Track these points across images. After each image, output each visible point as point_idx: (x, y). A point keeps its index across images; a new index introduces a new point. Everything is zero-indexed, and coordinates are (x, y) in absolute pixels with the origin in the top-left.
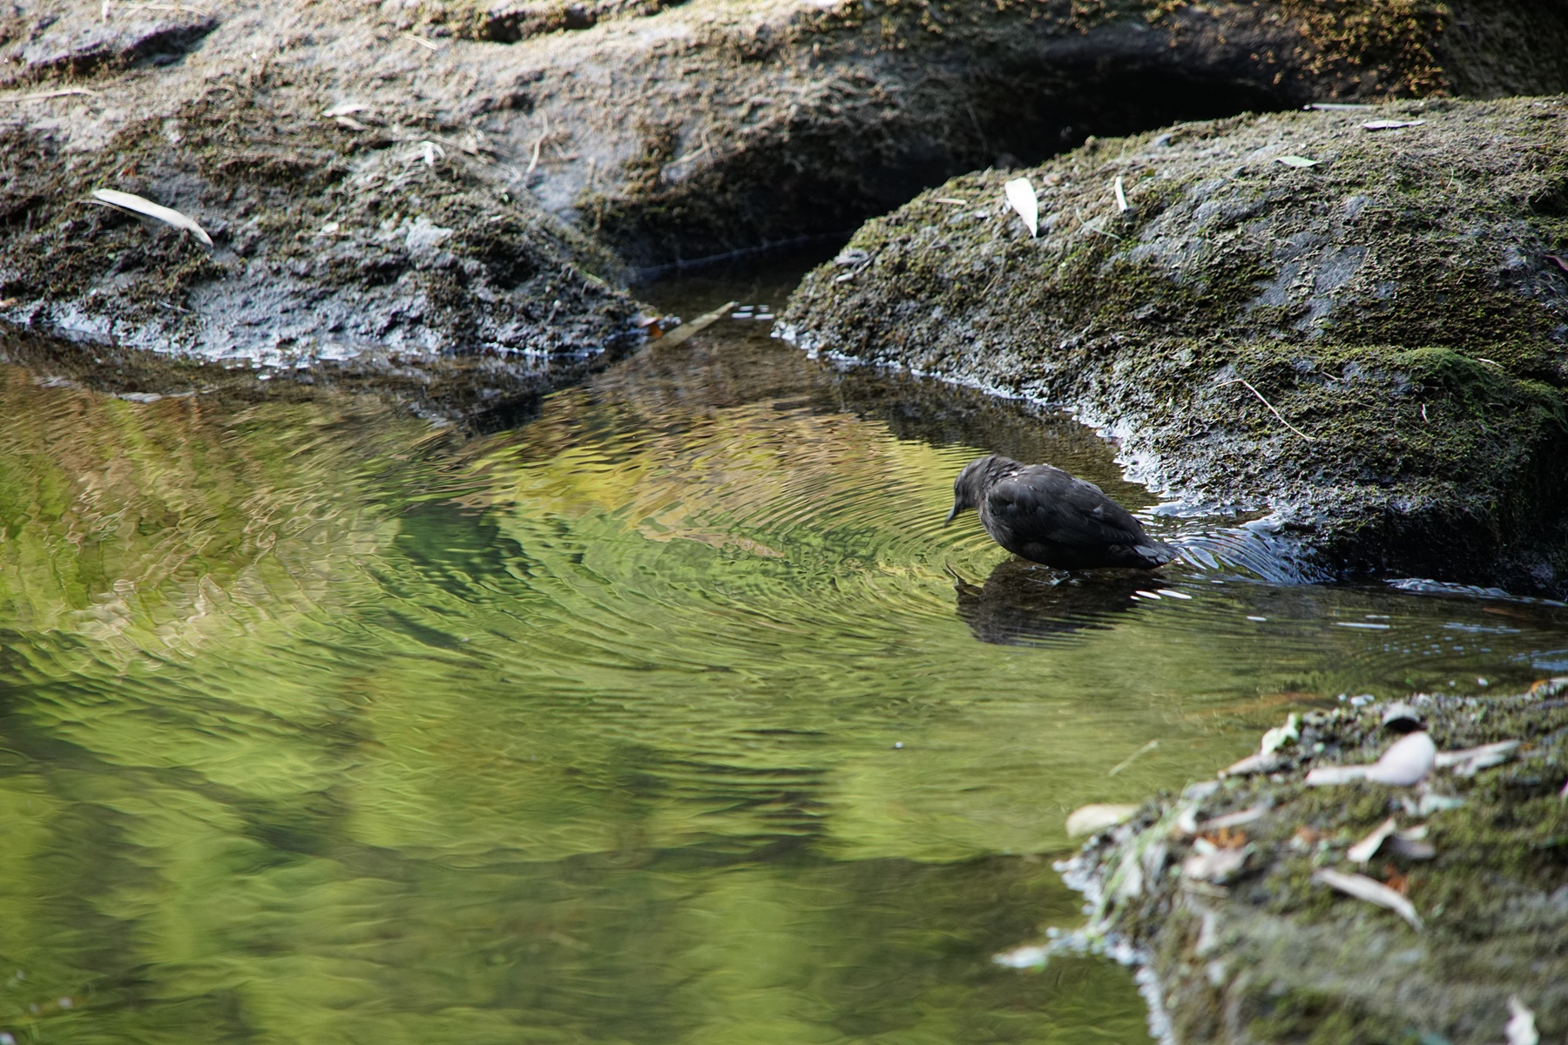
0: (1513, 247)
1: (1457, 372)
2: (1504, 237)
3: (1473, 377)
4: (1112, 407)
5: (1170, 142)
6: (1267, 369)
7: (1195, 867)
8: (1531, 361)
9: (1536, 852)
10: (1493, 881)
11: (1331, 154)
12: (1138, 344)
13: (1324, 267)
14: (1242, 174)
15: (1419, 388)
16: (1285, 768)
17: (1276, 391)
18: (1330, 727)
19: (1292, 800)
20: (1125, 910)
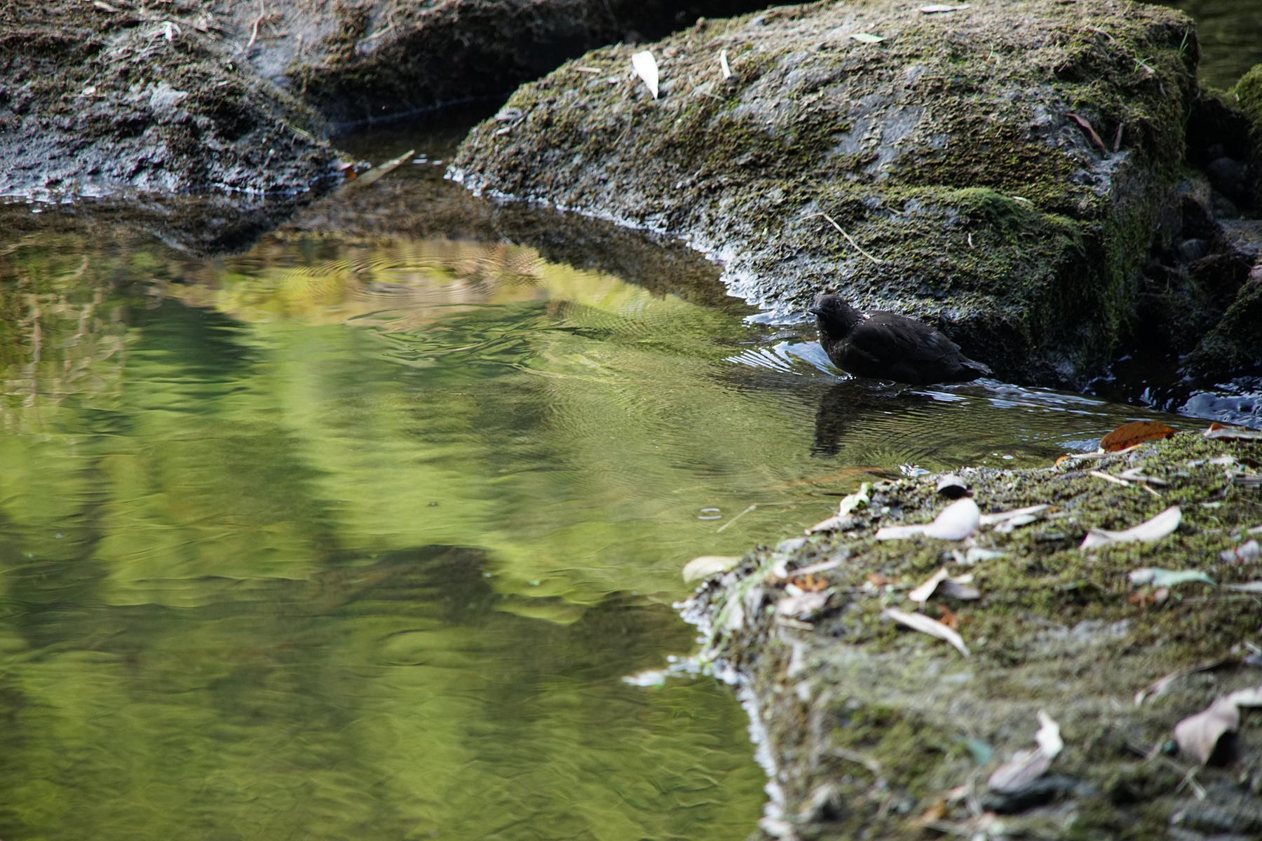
0: (1041, 107)
1: (996, 208)
2: (1033, 98)
3: (1008, 212)
4: (718, 236)
5: (765, 23)
6: (843, 205)
7: (786, 606)
8: (1056, 199)
9: (1061, 594)
10: (1026, 618)
11: (895, 32)
12: (739, 185)
13: (889, 123)
14: (823, 48)
15: (966, 220)
16: (858, 527)
17: (851, 223)
18: (895, 494)
19: (864, 552)
20: (730, 641)
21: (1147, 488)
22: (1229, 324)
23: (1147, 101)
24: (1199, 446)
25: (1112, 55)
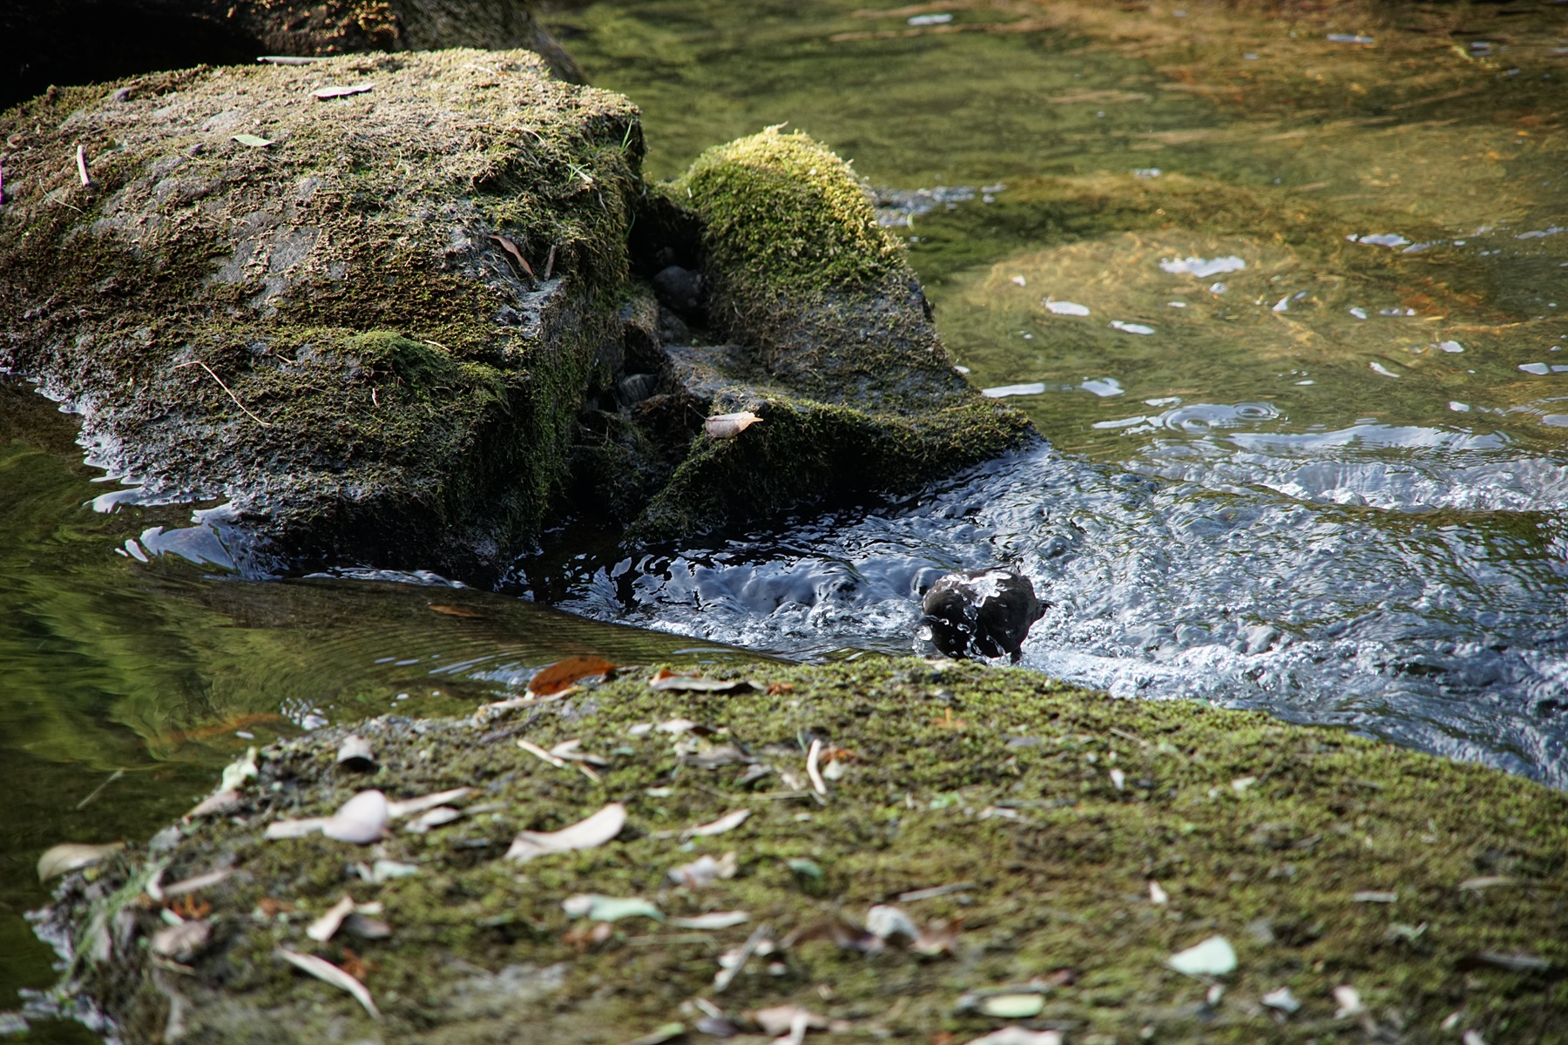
0: (458, 229)
1: (405, 356)
2: (449, 217)
3: (419, 361)
4: (75, 382)
5: (128, 97)
6: (224, 351)
7: (163, 943)
8: (475, 344)
9: (484, 930)
10: (444, 963)
11: (285, 132)
12: (99, 318)
13: (278, 246)
14: (199, 152)
15: (369, 372)
16: (245, 811)
17: (233, 374)
18: (287, 763)
19: (253, 856)
20: (94, 975)
21: (585, 770)
22: (679, 488)
23: (583, 217)
24: (644, 701)
25: (543, 160)
